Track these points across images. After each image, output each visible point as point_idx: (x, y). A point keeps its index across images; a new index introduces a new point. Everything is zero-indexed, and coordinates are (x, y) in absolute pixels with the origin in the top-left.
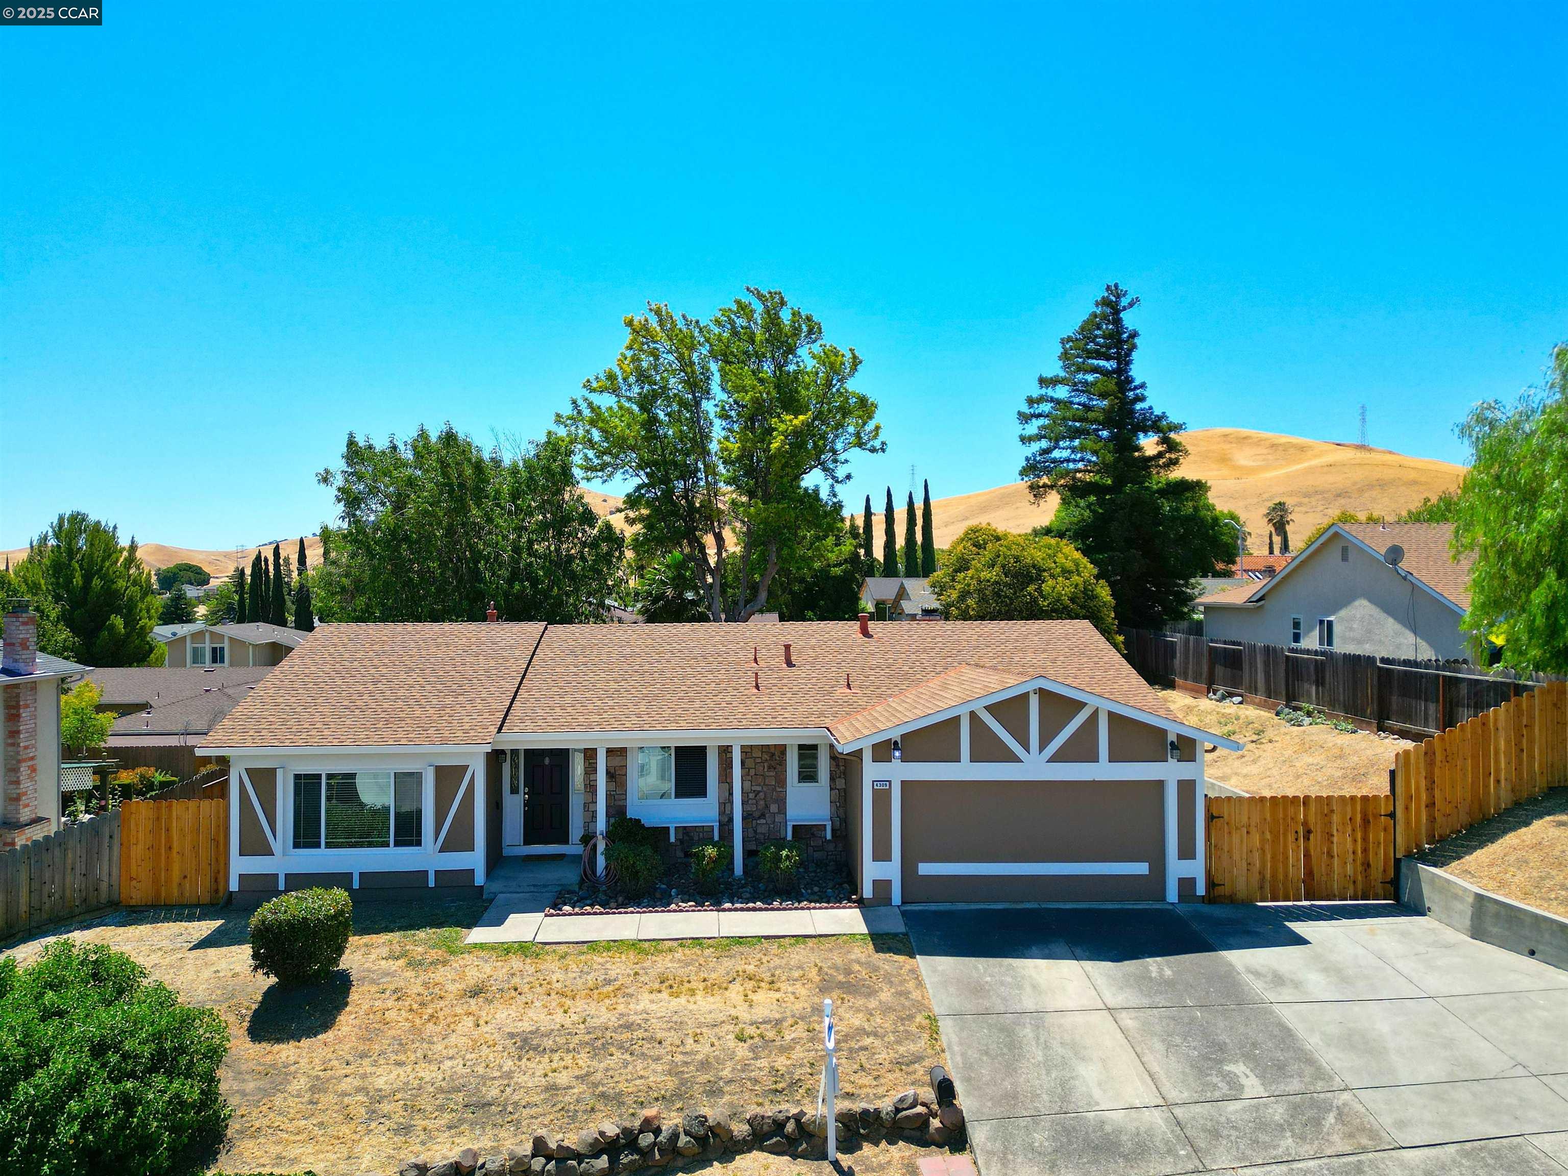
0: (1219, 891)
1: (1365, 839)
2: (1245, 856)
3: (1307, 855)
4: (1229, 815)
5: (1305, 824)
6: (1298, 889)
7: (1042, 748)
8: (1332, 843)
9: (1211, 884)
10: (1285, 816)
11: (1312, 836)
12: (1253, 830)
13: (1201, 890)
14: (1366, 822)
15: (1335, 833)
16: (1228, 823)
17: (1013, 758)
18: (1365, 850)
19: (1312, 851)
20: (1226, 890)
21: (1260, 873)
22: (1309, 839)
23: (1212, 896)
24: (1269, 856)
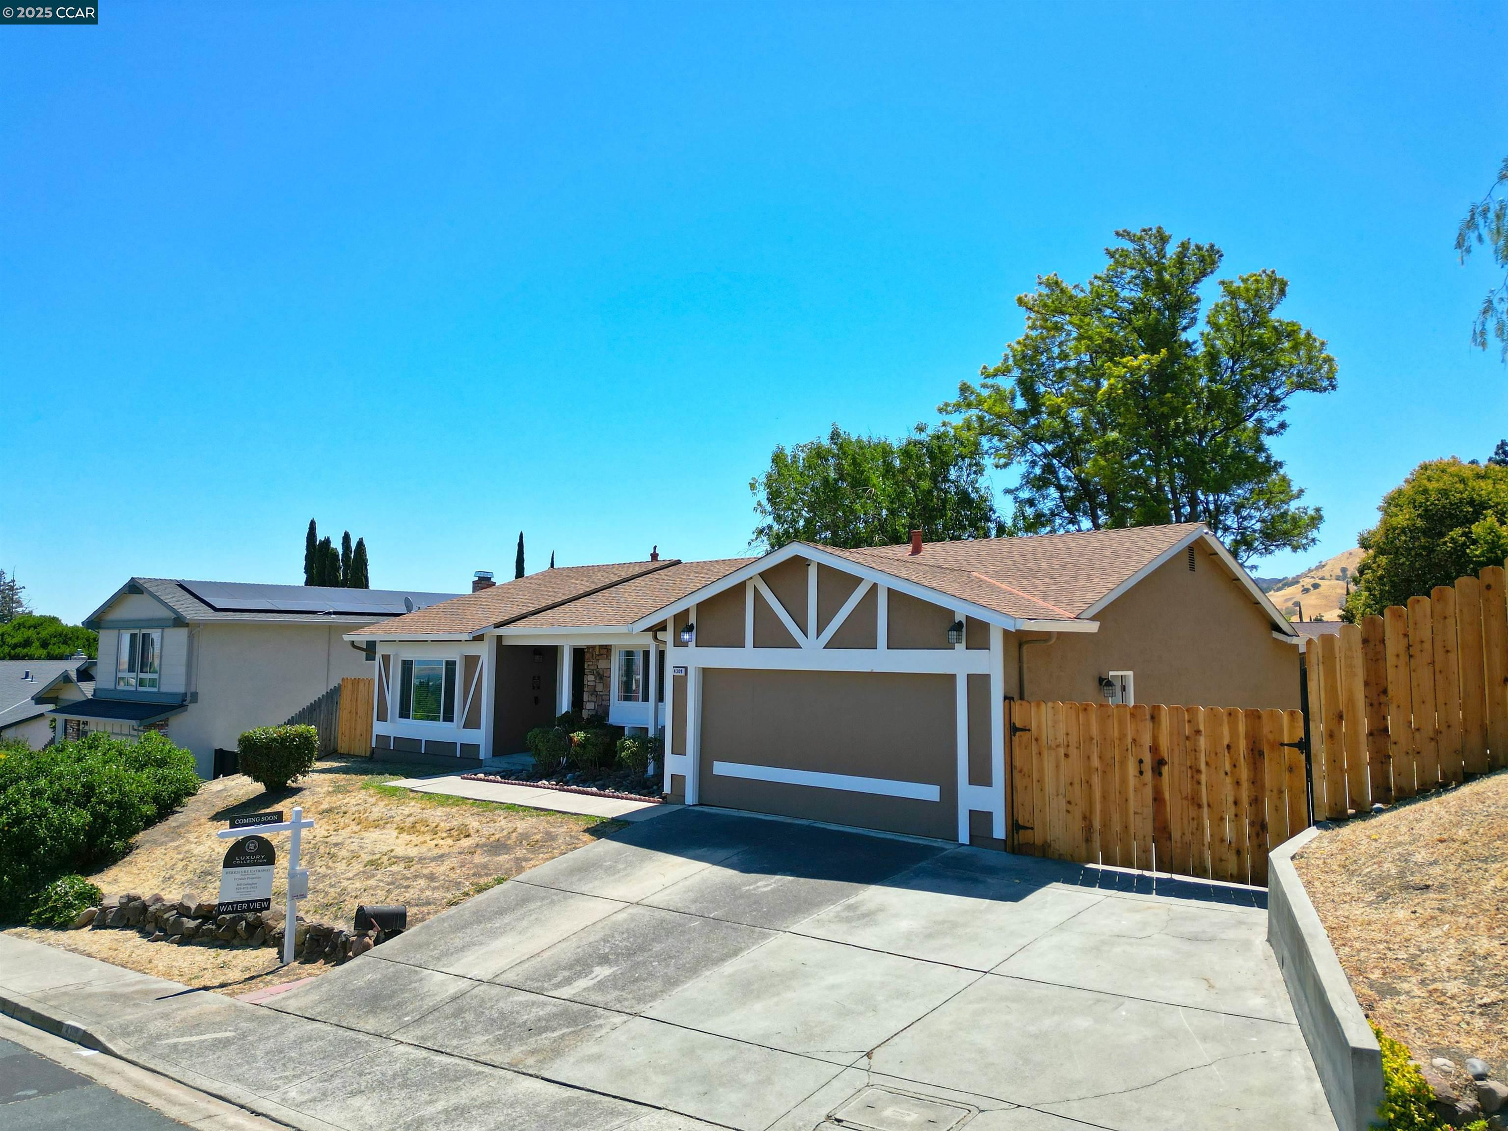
0: (1023, 837)
1: (1256, 781)
2: (1062, 790)
3: (1158, 799)
4: (1039, 727)
5: (1154, 749)
6: (1147, 851)
7: (819, 632)
8: (1199, 783)
9: (1014, 826)
10: (1122, 736)
11: (1165, 769)
12: (1073, 752)
13: (999, 831)
14: (1256, 754)
15: (1203, 767)
16: (1037, 740)
17: (794, 644)
18: (1256, 801)
19: (1167, 796)
20: (1037, 837)
21: (1085, 818)
22: (1160, 774)
23: (1016, 842)
24: (1098, 795)
